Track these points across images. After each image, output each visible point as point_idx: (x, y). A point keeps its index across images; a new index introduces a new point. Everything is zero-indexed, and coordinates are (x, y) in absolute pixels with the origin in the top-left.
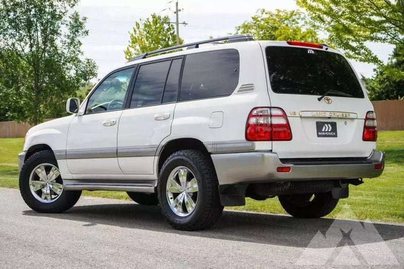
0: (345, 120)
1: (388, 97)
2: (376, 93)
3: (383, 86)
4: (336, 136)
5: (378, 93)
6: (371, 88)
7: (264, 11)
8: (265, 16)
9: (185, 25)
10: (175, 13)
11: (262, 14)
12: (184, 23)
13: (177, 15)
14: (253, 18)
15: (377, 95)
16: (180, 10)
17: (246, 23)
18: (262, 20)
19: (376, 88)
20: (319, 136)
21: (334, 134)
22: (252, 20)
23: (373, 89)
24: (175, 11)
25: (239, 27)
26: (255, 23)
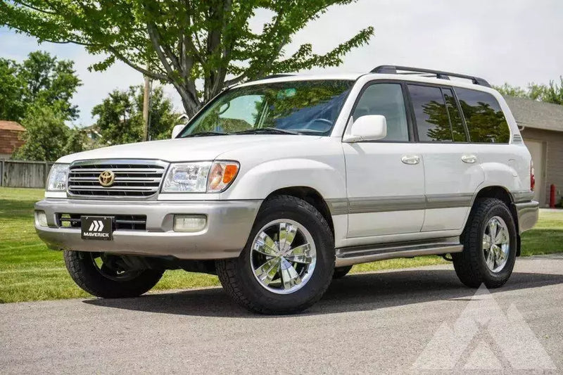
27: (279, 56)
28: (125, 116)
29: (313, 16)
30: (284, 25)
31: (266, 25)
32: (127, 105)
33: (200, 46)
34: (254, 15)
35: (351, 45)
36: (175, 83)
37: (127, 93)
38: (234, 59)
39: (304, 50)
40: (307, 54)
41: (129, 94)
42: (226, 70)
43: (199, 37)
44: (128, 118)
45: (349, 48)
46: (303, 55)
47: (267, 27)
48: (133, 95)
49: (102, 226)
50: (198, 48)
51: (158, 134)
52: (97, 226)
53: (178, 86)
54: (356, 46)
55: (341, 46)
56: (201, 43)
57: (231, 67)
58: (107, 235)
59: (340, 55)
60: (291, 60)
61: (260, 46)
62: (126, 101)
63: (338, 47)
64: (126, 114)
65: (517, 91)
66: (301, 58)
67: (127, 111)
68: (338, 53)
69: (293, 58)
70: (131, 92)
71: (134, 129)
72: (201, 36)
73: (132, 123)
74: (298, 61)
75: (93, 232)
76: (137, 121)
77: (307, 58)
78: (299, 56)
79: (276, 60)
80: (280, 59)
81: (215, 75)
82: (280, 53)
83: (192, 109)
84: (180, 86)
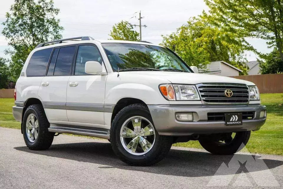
1: (274, 72)
2: (266, 69)
3: (271, 65)
5: (268, 69)
6: (263, 66)
7: (195, 18)
8: (195, 21)
9: (145, 27)
10: (139, 19)
11: (194, 20)
12: (145, 26)
13: (140, 21)
14: (188, 22)
15: (267, 70)
16: (142, 18)
17: (184, 26)
18: (194, 23)
19: (266, 66)
22: (188, 24)
23: (264, 67)
24: (139, 18)
25: (179, 28)
26: (190, 25)
49: (237, 118)
52: (235, 118)
58: (240, 122)
75: (232, 121)
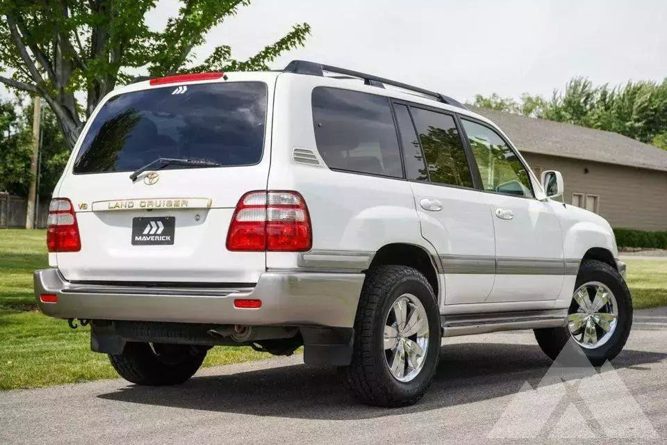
0: (196, 213)
4: (171, 242)
20: (134, 243)
21: (168, 238)
27: (186, 62)
28: (10, 132)
29: (231, 10)
30: (191, 21)
31: (171, 20)
32: (13, 116)
33: (80, 47)
34: (155, 6)
35: (281, 48)
36: (47, 96)
37: (13, 102)
38: (125, 64)
39: (220, 53)
40: (225, 58)
41: (15, 104)
42: (116, 79)
43: (79, 34)
44: (13, 133)
45: (278, 51)
46: (219, 60)
47: (172, 23)
48: (20, 104)
50: (78, 50)
51: (53, 155)
53: (51, 100)
54: (287, 48)
55: (267, 48)
56: (83, 43)
57: (122, 75)
59: (266, 60)
60: (203, 68)
61: (161, 48)
62: (11, 111)
63: (264, 50)
64: (11, 128)
65: (508, 103)
66: (216, 64)
67: (13, 125)
68: (264, 58)
69: (207, 64)
70: (18, 101)
71: (21, 149)
72: (82, 34)
73: (19, 140)
74: (212, 68)
76: (25, 138)
77: (225, 64)
78: (213, 62)
79: (182, 67)
80: (188, 66)
81: (101, 87)
82: (188, 57)
83: (70, 131)
84: (53, 99)
